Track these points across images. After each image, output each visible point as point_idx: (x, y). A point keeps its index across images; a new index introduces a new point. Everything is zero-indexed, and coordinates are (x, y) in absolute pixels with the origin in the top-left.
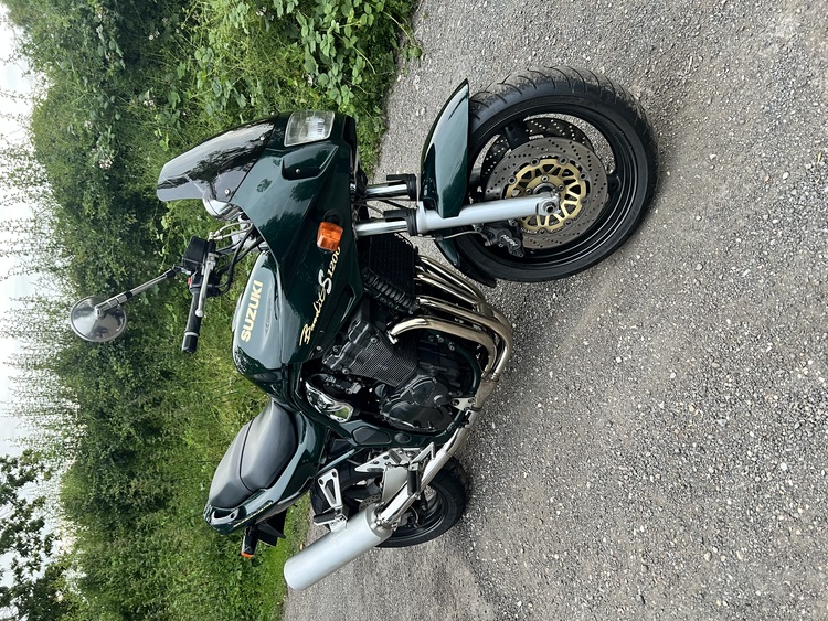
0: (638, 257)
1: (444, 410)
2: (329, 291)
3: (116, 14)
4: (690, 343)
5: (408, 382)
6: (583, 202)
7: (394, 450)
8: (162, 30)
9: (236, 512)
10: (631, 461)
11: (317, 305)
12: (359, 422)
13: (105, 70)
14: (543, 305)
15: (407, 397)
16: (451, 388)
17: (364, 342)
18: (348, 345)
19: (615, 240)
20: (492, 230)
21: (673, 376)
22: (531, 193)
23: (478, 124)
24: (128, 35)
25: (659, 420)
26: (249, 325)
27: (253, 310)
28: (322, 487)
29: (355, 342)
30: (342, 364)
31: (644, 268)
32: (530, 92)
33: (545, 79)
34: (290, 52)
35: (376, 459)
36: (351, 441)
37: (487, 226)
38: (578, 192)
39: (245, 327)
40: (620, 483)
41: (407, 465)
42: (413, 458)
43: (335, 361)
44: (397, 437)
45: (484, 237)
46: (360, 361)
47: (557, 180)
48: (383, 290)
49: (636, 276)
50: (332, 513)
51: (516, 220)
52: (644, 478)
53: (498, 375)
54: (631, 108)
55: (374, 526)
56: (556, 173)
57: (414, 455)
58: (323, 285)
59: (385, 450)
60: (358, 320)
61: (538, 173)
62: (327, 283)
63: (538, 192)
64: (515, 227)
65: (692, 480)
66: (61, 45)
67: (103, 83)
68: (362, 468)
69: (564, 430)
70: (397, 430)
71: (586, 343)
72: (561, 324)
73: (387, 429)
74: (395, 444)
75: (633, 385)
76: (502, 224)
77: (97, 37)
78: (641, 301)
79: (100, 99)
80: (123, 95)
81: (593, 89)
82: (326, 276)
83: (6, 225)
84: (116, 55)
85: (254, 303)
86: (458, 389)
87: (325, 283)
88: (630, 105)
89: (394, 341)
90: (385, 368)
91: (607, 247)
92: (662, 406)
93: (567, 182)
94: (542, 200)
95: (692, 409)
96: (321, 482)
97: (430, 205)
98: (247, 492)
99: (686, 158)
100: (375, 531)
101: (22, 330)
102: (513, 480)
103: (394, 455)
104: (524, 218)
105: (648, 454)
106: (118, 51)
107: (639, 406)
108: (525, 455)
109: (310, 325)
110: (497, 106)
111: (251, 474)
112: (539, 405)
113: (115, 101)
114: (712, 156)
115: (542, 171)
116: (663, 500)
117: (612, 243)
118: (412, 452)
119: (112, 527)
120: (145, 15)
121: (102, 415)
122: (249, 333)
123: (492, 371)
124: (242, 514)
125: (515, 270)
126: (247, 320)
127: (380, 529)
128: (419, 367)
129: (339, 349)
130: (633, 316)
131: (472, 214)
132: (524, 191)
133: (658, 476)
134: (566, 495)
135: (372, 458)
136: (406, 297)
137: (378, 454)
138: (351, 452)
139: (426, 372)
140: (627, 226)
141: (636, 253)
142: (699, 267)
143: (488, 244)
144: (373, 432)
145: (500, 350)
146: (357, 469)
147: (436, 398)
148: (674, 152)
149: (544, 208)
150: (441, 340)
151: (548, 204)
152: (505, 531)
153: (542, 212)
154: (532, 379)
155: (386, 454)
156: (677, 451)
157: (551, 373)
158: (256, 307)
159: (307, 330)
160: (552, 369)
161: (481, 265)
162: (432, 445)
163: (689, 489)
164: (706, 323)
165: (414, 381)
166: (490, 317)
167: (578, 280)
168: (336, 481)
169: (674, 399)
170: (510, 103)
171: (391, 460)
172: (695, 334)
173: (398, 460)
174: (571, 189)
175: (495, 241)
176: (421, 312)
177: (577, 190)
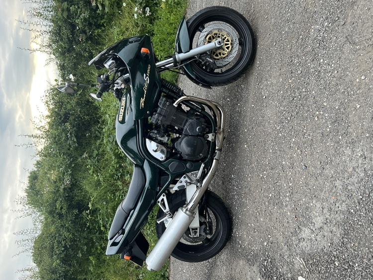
2: (148, 82)
11: (145, 89)
17: (164, 106)
18: (159, 109)
26: (121, 114)
27: (122, 109)
28: (159, 204)
29: (161, 106)
44: (188, 165)
45: (201, 60)
46: (164, 116)
62: (147, 79)
64: (210, 54)
68: (176, 188)
70: (186, 161)
72: (244, 110)
73: (183, 161)
74: (187, 170)
78: (264, 73)
82: (147, 76)
89: (176, 106)
90: (175, 118)
95: (290, 82)
96: (159, 202)
97: (180, 52)
100: (185, 213)
106: (75, 140)
109: (143, 98)
113: (73, 160)
114: (266, 17)
118: (196, 174)
122: (121, 117)
123: (220, 127)
127: (188, 212)
130: (263, 80)
133: (290, 115)
135: (179, 179)
143: (203, 63)
144: (177, 164)
147: (197, 129)
153: (217, 45)
155: (185, 175)
159: (142, 100)
165: (187, 124)
171: (187, 179)
173: (190, 179)
175: (205, 61)
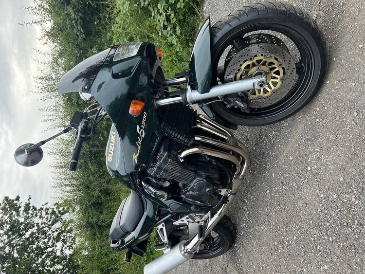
0: (318, 109)
1: (213, 195)
2: (143, 136)
3: (80, 14)
4: (351, 160)
5: (192, 181)
6: (282, 80)
7: (191, 214)
8: (100, 19)
9: (120, 242)
10: (318, 227)
11: (139, 144)
12: (172, 201)
13: (77, 40)
14: (268, 137)
15: (192, 189)
16: (214, 184)
17: (165, 161)
18: (158, 163)
19: (303, 100)
20: (230, 99)
21: (341, 179)
22: (251, 77)
23: (216, 40)
24: (86, 23)
25: (334, 205)
26: (111, 154)
27: (112, 146)
28: (158, 231)
29: (161, 161)
30: (156, 173)
31: (321, 115)
32: (245, 19)
33: (253, 10)
34: (150, 22)
35: (183, 219)
36: (169, 210)
37: (226, 96)
38: (279, 74)
39: (109, 155)
40: (312, 239)
41: (199, 222)
42: (201, 218)
43: (152, 171)
44: (192, 208)
45: (226, 103)
46: (165, 171)
47: (265, 68)
48: (173, 134)
49: (317, 120)
50: (163, 245)
51: (242, 92)
52: (326, 238)
53: (243, 177)
54: (307, 22)
55: (183, 252)
56: (264, 64)
57: (201, 217)
58: (140, 133)
59: (187, 214)
60: (162, 150)
61: (254, 65)
62: (142, 132)
63: (255, 76)
64: (243, 96)
65: (355, 243)
66: (59, 30)
67: (77, 45)
68: (177, 223)
69: (281, 205)
70: (191, 205)
71: (291, 159)
72: (278, 148)
73: (187, 204)
74: (191, 212)
75: (318, 183)
76: (235, 95)
77: (73, 26)
78: (321, 134)
79: (76, 52)
80: (86, 50)
81: (282, 12)
82: (141, 128)
83: (46, 108)
84: (81, 32)
85: (113, 143)
86: (219, 185)
87: (141, 131)
88: (306, 20)
89: (182, 161)
90: (179, 175)
91: (299, 105)
92: (335, 196)
93: (272, 69)
94: (256, 80)
95: (354, 200)
96: (158, 229)
97: (194, 88)
98: (124, 233)
99: (345, 49)
100: (183, 255)
101: (55, 152)
102: (256, 230)
103: (191, 217)
104: (248, 91)
105: (328, 224)
106: (82, 30)
107: (322, 196)
108: (261, 217)
109: (136, 154)
110: (226, 29)
111: (124, 224)
112: (268, 191)
113: (82, 52)
114: (361, 46)
115: (256, 63)
116: (338, 252)
117: (302, 102)
118: (200, 216)
119: (95, 234)
120: (93, 14)
121: (88, 187)
122: (111, 158)
123: (239, 174)
124: (123, 243)
125: (246, 120)
126: (110, 151)
127: (186, 254)
128: (196, 173)
129: (154, 165)
130: (317, 143)
131: (218, 91)
132: (246, 76)
133: (334, 238)
134: (283, 241)
135: (181, 218)
136: (186, 137)
137: (184, 216)
138: (170, 215)
139: (200, 176)
140: (310, 92)
141: (317, 107)
142: (355, 114)
143: (228, 106)
144: (179, 206)
145: (242, 164)
146: (174, 223)
147: (207, 190)
148: (337, 47)
149: (258, 84)
150: (208, 159)
151: (260, 82)
152: (253, 256)
153: (257, 87)
154: (264, 177)
155: (187, 216)
156: (345, 224)
157: (273, 174)
158: (113, 145)
159: (135, 156)
160: (274, 172)
161: (227, 118)
162: (209, 213)
163: (353, 248)
164: (361, 148)
165: (195, 181)
166: (236, 145)
167: (286, 123)
168: (164, 229)
169: (342, 193)
170: (233, 26)
171: (189, 219)
172: (354, 154)
173: (193, 219)
174: (274, 73)
175: (232, 105)
176: (196, 144)
177: (277, 73)
